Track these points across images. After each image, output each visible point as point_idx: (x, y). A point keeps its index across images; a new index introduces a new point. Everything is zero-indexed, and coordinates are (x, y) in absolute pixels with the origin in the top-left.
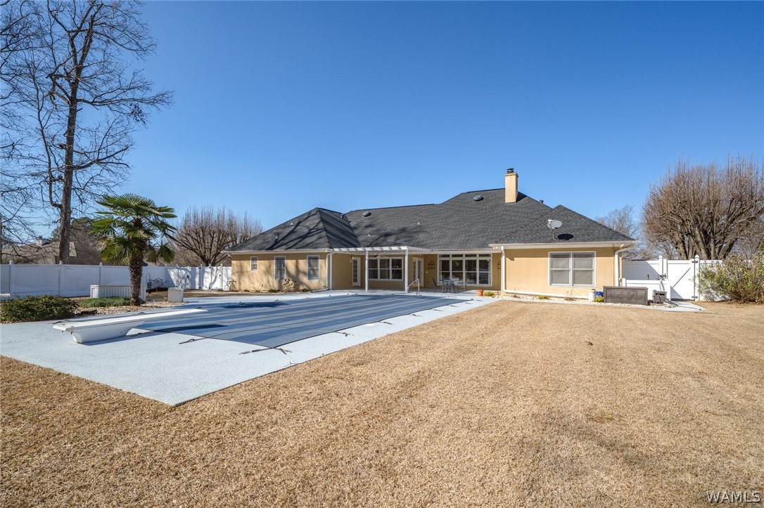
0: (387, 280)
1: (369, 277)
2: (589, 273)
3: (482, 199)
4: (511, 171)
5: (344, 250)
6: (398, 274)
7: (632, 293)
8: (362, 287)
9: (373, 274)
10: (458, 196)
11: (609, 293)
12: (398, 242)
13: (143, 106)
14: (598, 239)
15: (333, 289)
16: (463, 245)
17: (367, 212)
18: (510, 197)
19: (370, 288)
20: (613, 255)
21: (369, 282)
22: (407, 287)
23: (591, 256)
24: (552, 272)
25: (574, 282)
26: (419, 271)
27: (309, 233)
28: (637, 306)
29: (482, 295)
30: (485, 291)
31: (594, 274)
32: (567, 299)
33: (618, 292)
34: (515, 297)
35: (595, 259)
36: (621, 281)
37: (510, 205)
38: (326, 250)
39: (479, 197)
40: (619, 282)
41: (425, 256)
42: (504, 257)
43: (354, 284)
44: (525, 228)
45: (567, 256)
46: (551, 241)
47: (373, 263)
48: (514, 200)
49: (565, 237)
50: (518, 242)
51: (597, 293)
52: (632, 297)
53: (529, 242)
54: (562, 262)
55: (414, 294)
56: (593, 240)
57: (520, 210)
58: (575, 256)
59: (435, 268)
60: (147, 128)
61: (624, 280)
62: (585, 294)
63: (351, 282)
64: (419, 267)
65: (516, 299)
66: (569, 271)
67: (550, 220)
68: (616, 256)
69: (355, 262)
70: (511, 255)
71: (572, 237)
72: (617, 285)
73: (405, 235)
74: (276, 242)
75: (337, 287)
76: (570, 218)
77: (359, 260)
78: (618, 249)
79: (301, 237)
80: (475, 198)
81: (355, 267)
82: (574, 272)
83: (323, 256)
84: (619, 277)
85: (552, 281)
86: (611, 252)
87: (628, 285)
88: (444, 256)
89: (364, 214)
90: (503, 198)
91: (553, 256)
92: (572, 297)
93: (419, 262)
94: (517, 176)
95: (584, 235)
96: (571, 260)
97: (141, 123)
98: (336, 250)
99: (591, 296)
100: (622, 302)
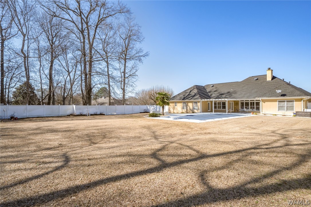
0: (220, 109)
1: (214, 108)
2: (292, 107)
3: (258, 79)
4: (269, 69)
5: (206, 100)
6: (224, 107)
7: (306, 113)
8: (212, 111)
9: (215, 107)
10: (248, 78)
11: (297, 113)
12: (226, 97)
13: (142, 58)
14: (295, 96)
15: (202, 112)
16: (248, 97)
17: (212, 85)
18: (269, 78)
19: (214, 112)
20: (301, 101)
21: (214, 110)
22: (227, 112)
23: (293, 101)
24: (279, 107)
25: (287, 110)
26: (232, 106)
27: (195, 95)
28: (307, 118)
29: (253, 114)
30: (254, 113)
31: (294, 107)
32: (283, 115)
33: (300, 113)
34: (265, 115)
35: (294, 102)
36: (304, 109)
37: (269, 82)
38: (200, 100)
39: (256, 78)
40: (303, 110)
41: (234, 101)
42: (261, 102)
43: (208, 111)
44: (270, 92)
45: (284, 101)
46: (278, 97)
47: (215, 104)
48: (270, 79)
49: (283, 95)
50: (266, 97)
51: (294, 113)
52: (306, 115)
53: (270, 97)
54: (282, 104)
55: (229, 113)
56: (293, 96)
57: (272, 83)
58: (287, 101)
59: (238, 105)
60: (143, 64)
61: (305, 109)
62: (290, 114)
63: (207, 110)
64: (232, 105)
65: (266, 115)
66: (285, 106)
67: (276, 90)
68: (302, 101)
69: (209, 103)
70: (264, 101)
71: (286, 95)
72: (302, 111)
73: (229, 94)
74: (184, 98)
75: (203, 112)
76: (287, 88)
77: (210, 103)
78: (303, 99)
79: (192, 96)
80: (255, 79)
81: (209, 105)
82: (287, 107)
83: (199, 102)
84: (303, 108)
85: (279, 110)
86: (301, 100)
87: (307, 111)
88: (242, 101)
89: (211, 86)
90: (266, 79)
91: (279, 101)
92: (285, 115)
93: (232, 103)
94: (272, 70)
95: (290, 95)
96: (286, 103)
97: (141, 63)
98: (203, 100)
99: (292, 114)
100: (302, 116)
